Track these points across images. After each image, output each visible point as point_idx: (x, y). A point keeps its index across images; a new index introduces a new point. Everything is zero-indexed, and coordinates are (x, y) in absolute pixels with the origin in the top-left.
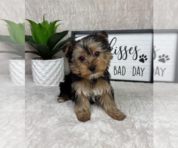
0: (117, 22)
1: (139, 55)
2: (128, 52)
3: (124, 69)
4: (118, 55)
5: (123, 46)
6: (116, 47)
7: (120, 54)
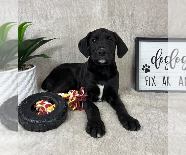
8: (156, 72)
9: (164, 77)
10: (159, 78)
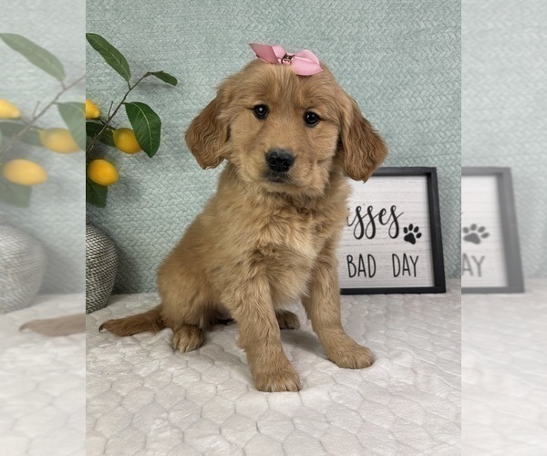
1: (401, 227)
3: (371, 261)
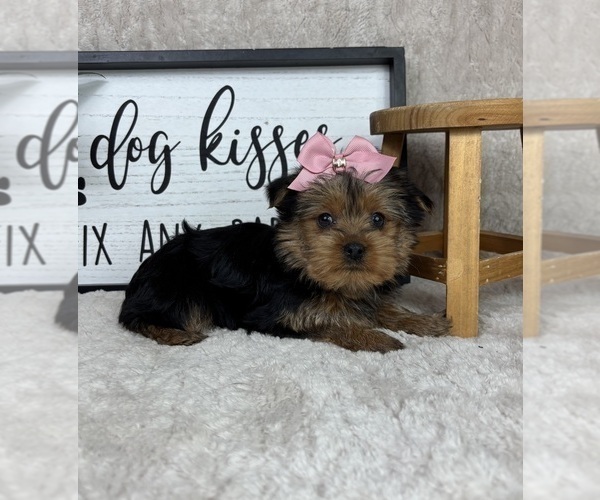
0: (232, 15)
2: (290, 153)
4: (245, 165)
5: (267, 123)
6: (237, 132)
7: (257, 159)
8: (111, 206)
9: (146, 224)
10: (123, 230)
